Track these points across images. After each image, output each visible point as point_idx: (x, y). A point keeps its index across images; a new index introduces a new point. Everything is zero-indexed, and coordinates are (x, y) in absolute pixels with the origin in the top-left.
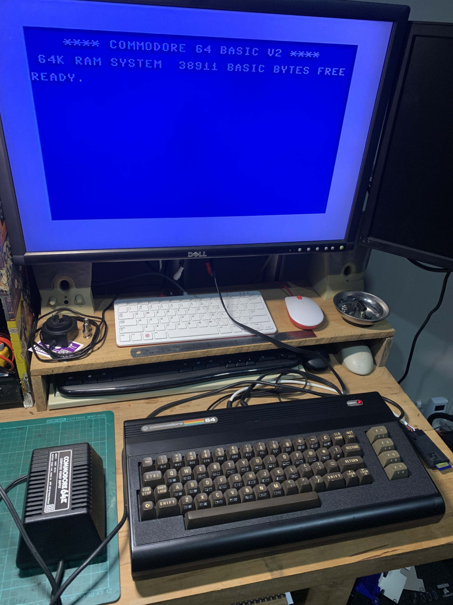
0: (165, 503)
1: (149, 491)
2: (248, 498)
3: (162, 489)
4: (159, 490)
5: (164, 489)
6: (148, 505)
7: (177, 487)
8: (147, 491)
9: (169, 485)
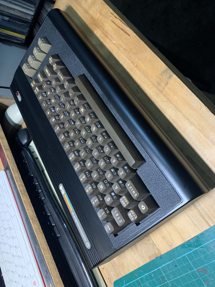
0: (134, 192)
1: (131, 213)
2: (99, 125)
3: (124, 201)
4: (126, 203)
5: (123, 200)
6: (143, 207)
7: (117, 188)
8: (132, 215)
9: (119, 197)
